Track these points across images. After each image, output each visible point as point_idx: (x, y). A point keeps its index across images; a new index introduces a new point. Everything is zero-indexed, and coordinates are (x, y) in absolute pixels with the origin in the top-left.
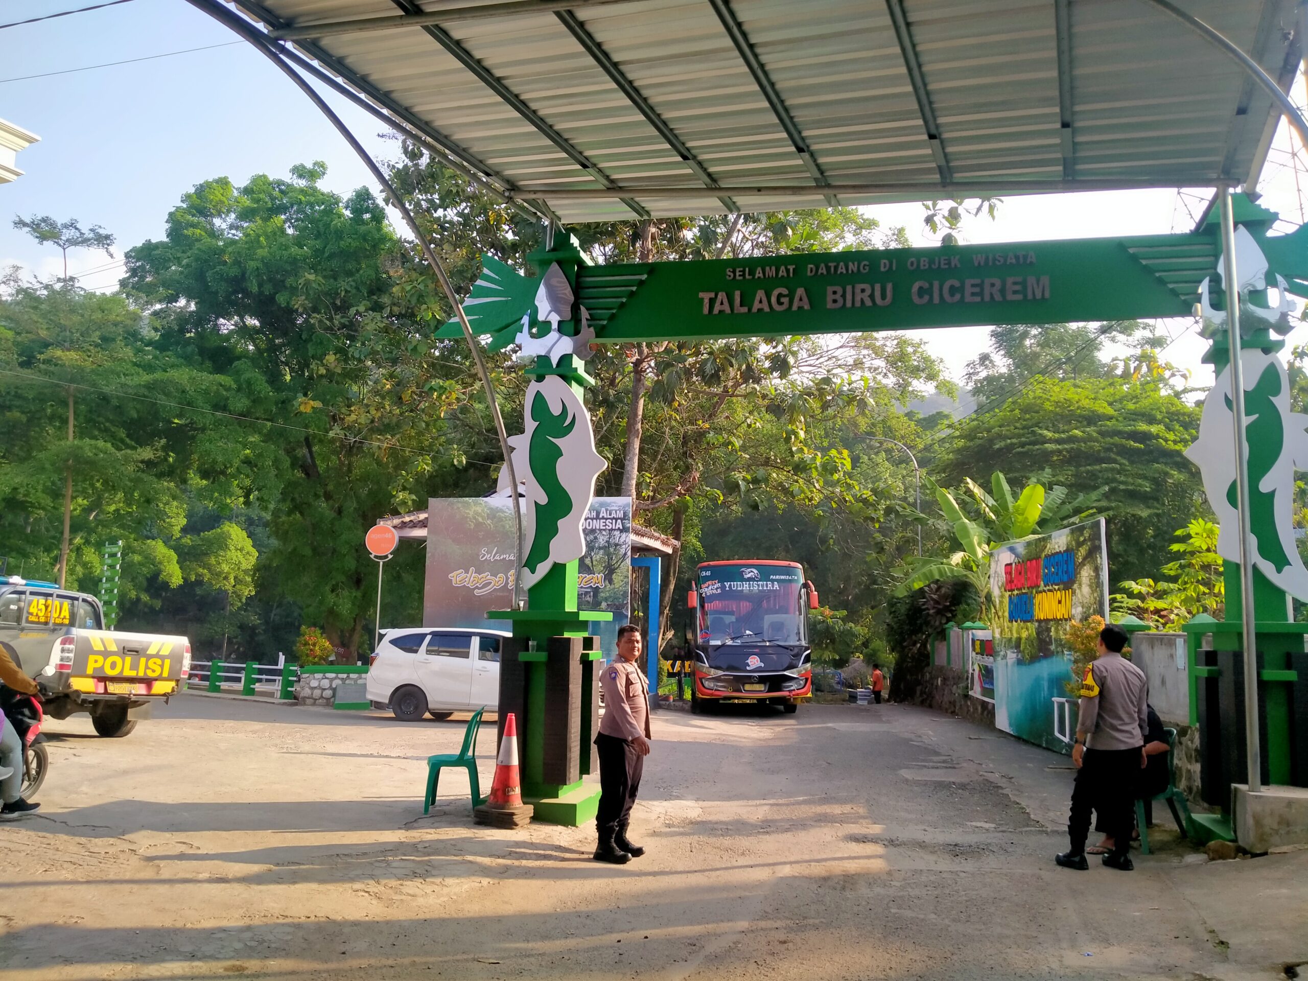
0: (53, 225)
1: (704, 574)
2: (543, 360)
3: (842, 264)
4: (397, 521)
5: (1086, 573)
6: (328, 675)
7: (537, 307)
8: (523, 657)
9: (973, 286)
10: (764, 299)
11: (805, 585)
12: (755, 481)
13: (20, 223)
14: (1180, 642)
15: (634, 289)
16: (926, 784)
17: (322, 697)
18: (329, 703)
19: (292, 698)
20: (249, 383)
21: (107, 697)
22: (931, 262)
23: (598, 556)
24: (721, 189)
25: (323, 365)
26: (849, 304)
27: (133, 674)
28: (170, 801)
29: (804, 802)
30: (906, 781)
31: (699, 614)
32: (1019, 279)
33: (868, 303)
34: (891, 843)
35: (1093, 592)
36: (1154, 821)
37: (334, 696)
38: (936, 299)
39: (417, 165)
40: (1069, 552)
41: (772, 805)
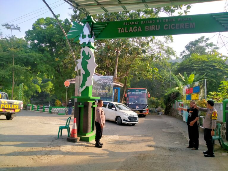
0: (9, 25)
1: (128, 91)
2: (84, 43)
3: (149, 21)
4: (70, 80)
5: (202, 90)
6: (57, 108)
7: (83, 32)
8: (79, 106)
9: (178, 25)
10: (132, 29)
11: (147, 93)
12: (140, 74)
13: (3, 25)
14: (221, 105)
15: (104, 27)
16: (167, 133)
17: (56, 112)
18: (57, 114)
19: (51, 112)
20: (47, 56)
21: (5, 112)
22: (169, 20)
23: (107, 87)
24: (121, 4)
25: (60, 52)
26: (150, 30)
27: (11, 108)
28: (7, 134)
29: (141, 136)
30: (163, 132)
31: (127, 98)
32: (188, 23)
33: (154, 29)
34: (156, 147)
35: (203, 94)
36: (215, 143)
37: (58, 112)
38: (169, 29)
39: (76, 14)
40: (199, 86)
41: (134, 137)
